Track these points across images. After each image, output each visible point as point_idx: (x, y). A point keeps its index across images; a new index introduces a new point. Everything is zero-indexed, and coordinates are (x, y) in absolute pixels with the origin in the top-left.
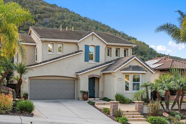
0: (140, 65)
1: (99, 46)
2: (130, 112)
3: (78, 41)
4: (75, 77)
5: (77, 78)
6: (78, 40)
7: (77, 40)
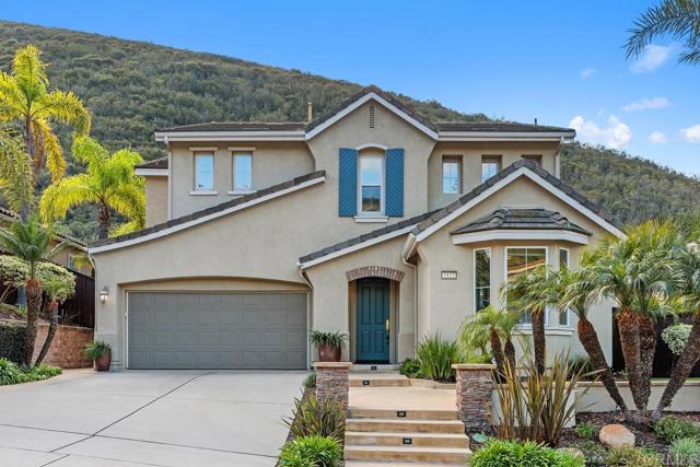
0: (550, 207)
1: (402, 150)
2: (417, 414)
3: (309, 136)
4: (299, 279)
5: (305, 286)
6: (307, 131)
7: (303, 132)
